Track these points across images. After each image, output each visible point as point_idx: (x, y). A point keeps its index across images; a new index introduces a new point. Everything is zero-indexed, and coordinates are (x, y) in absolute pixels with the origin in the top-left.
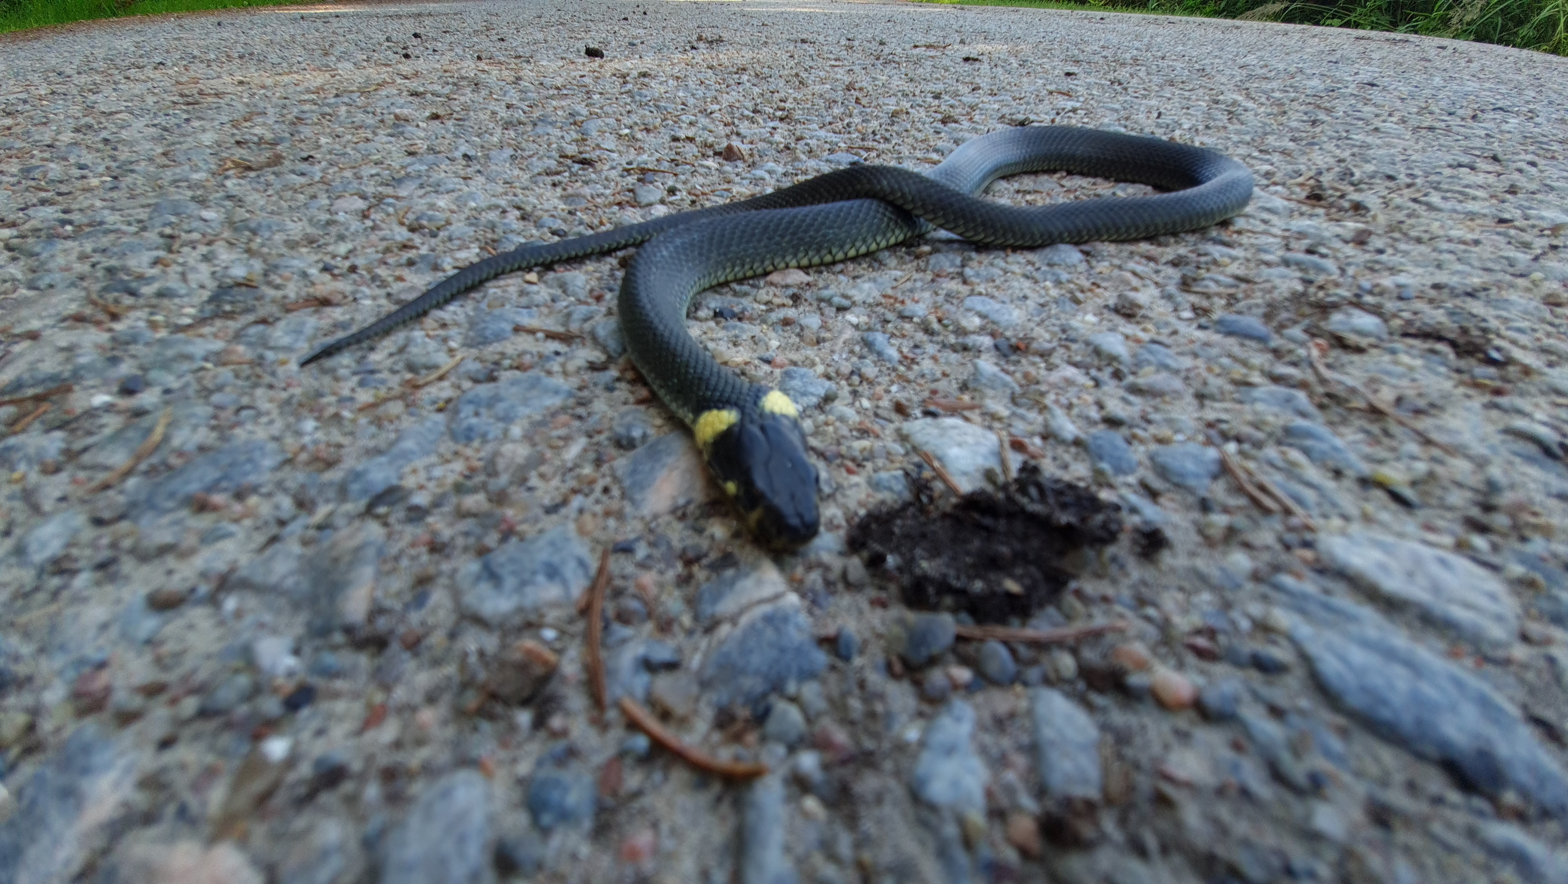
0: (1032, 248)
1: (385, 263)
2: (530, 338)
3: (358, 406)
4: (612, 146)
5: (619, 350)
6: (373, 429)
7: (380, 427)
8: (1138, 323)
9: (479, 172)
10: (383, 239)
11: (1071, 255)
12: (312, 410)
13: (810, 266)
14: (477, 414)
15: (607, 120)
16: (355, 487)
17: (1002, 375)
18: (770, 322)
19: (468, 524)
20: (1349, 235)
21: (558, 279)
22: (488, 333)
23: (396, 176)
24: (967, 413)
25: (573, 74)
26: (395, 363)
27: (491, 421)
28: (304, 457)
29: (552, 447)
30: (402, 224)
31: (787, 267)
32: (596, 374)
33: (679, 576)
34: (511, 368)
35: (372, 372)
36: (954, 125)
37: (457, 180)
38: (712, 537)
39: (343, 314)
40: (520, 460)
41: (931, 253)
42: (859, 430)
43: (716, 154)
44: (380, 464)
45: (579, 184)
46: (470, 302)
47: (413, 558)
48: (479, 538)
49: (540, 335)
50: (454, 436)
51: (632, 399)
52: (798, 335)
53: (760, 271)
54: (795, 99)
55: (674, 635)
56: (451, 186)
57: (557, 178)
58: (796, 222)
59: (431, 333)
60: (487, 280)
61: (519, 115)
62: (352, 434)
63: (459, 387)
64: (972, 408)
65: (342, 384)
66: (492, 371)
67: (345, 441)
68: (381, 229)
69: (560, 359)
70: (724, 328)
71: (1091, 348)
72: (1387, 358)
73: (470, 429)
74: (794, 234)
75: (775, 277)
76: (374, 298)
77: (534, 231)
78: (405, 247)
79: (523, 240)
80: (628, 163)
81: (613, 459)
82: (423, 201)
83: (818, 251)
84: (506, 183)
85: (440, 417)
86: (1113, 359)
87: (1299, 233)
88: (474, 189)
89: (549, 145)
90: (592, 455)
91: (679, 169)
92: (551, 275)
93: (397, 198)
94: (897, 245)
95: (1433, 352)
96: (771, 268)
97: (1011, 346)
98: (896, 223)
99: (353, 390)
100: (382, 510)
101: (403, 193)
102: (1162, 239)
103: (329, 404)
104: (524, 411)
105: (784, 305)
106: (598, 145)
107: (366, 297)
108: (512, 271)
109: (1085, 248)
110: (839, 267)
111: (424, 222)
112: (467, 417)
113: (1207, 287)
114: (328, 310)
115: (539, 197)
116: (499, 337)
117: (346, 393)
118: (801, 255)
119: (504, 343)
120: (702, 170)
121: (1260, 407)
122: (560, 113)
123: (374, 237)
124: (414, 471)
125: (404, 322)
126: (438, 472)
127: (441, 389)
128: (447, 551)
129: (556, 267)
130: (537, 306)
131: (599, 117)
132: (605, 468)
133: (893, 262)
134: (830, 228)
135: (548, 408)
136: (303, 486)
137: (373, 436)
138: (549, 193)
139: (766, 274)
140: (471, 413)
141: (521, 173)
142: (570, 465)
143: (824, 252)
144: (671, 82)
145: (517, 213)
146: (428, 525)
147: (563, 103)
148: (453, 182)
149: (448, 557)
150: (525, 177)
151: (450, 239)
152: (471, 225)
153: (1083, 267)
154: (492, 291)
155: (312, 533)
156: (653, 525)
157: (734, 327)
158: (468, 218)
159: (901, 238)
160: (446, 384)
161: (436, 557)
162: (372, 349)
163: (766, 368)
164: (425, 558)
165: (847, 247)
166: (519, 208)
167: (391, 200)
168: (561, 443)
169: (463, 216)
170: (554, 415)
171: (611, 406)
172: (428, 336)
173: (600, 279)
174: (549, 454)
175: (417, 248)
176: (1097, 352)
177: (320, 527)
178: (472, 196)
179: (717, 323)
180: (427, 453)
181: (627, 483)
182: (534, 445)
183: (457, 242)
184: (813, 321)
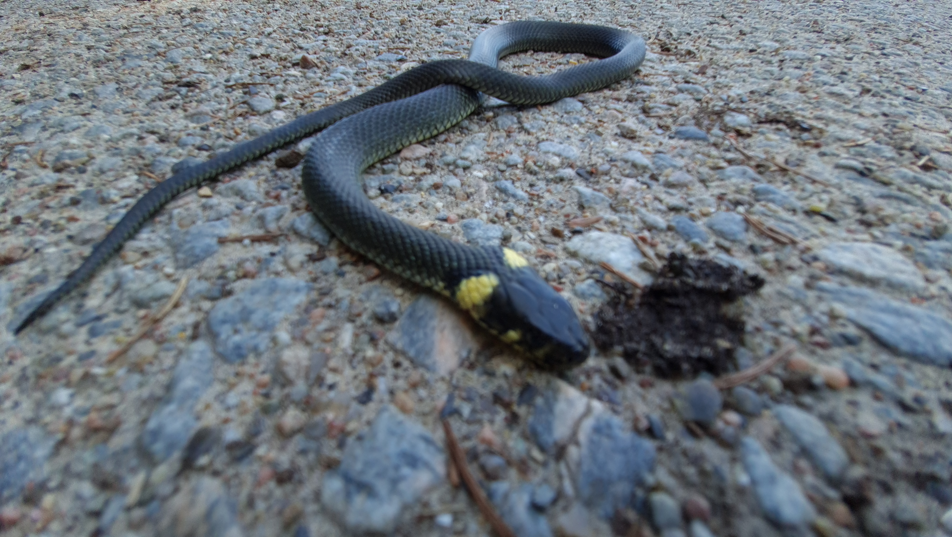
0: (549, 104)
1: (48, 207)
2: (238, 246)
3: (104, 359)
4: (203, 69)
5: (327, 238)
6: (136, 378)
7: (142, 372)
8: (639, 142)
9: (94, 107)
10: (32, 185)
11: (573, 104)
12: (56, 379)
13: (424, 140)
14: (236, 332)
15: (187, 49)
16: (158, 447)
17: (596, 193)
18: (425, 189)
19: (298, 442)
20: (697, 70)
21: (232, 188)
22: (197, 251)
23: (15, 124)
24: (597, 225)
25: (132, 15)
26: (119, 302)
27: (254, 333)
28: (76, 432)
29: (325, 341)
30: (45, 167)
31: (411, 144)
32: (318, 264)
33: (506, 419)
34: (238, 278)
35: (99, 318)
36: (445, 26)
37: (76, 118)
38: (506, 376)
39: (32, 268)
40: (305, 363)
41: (494, 117)
42: (542, 257)
43: (294, 65)
44: (171, 413)
45: (194, 104)
46: (159, 226)
47: (268, 497)
48: (318, 452)
49: (247, 242)
50: (224, 358)
51: (363, 278)
52: (450, 194)
53: (394, 151)
54: (324, 18)
55: (535, 472)
56: (75, 124)
57: (171, 102)
58: (410, 109)
59: (139, 264)
60: (167, 202)
61: (102, 54)
62: (116, 389)
63: (199, 309)
64: (597, 221)
65: (71, 340)
66: (224, 285)
67: (113, 399)
68: (25, 176)
69: (278, 259)
70: (393, 201)
71: (629, 164)
72: (762, 137)
73: (238, 347)
74: (411, 119)
75: (406, 153)
76: (57, 244)
77: (180, 151)
78: (59, 188)
79: (175, 161)
80: (226, 81)
81: (383, 334)
82: (54, 142)
83: (428, 128)
84: (126, 112)
85: (200, 345)
86: (645, 168)
87: (673, 72)
88: (98, 123)
89: (147, 75)
90: (365, 338)
91: (272, 80)
92: (221, 186)
93: (26, 144)
94: (473, 113)
95: (779, 130)
96: (401, 147)
97: (588, 172)
98: (469, 100)
99: (88, 343)
100: (203, 460)
101: (29, 138)
102: (613, 86)
103: (72, 366)
104: (278, 315)
105: (425, 174)
106: (191, 70)
107: (47, 245)
108: (185, 190)
109: (581, 98)
110: (443, 137)
111: (68, 161)
112: (228, 337)
113: (657, 112)
114: (13, 268)
115: (166, 120)
116: (209, 252)
117: (82, 348)
118: (418, 133)
119: (215, 255)
120: (292, 79)
121: (734, 180)
122: (139, 47)
123: (22, 185)
124: (208, 407)
125: (105, 262)
126: (232, 399)
127: (182, 316)
128: (296, 476)
129: (220, 178)
130: (227, 216)
131: (177, 47)
132: (381, 344)
133: (475, 127)
134: (433, 110)
135: (298, 306)
136: (96, 466)
137: (141, 385)
138: (172, 115)
139: (398, 152)
140: (230, 332)
141: (135, 102)
142: (350, 352)
143: (432, 128)
144: (220, 14)
145: (154, 137)
146: (260, 458)
147: (137, 39)
148: (76, 120)
149: (301, 482)
150: (141, 105)
151: (102, 172)
152: (114, 155)
153: (585, 111)
154: (176, 212)
155: (138, 514)
156: (454, 382)
157: (402, 199)
158: (107, 150)
159: (473, 109)
160: (184, 309)
161: (289, 487)
162: (84, 295)
163: (446, 225)
164: (278, 492)
165: (446, 122)
166: (153, 133)
167: (22, 148)
168: (332, 335)
169: (102, 149)
170: (307, 310)
171: (352, 289)
172: (136, 268)
173: (266, 181)
174: (328, 349)
175: (73, 186)
176: (634, 165)
177: (141, 503)
178: (100, 130)
179: (386, 198)
180: (209, 384)
181: (412, 353)
182: (308, 344)
183: (111, 173)
184: (454, 182)
